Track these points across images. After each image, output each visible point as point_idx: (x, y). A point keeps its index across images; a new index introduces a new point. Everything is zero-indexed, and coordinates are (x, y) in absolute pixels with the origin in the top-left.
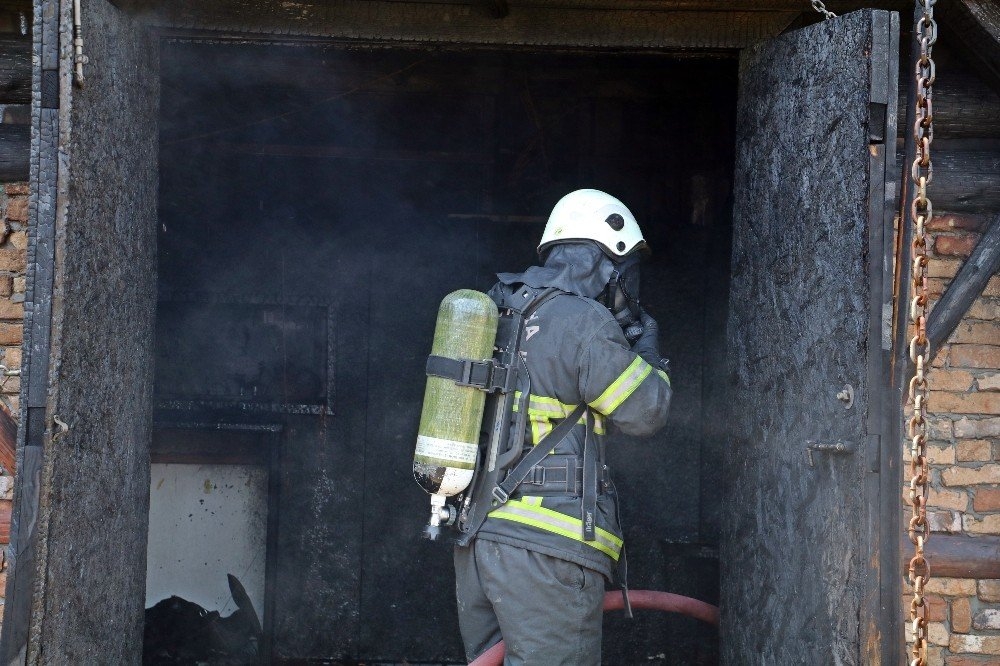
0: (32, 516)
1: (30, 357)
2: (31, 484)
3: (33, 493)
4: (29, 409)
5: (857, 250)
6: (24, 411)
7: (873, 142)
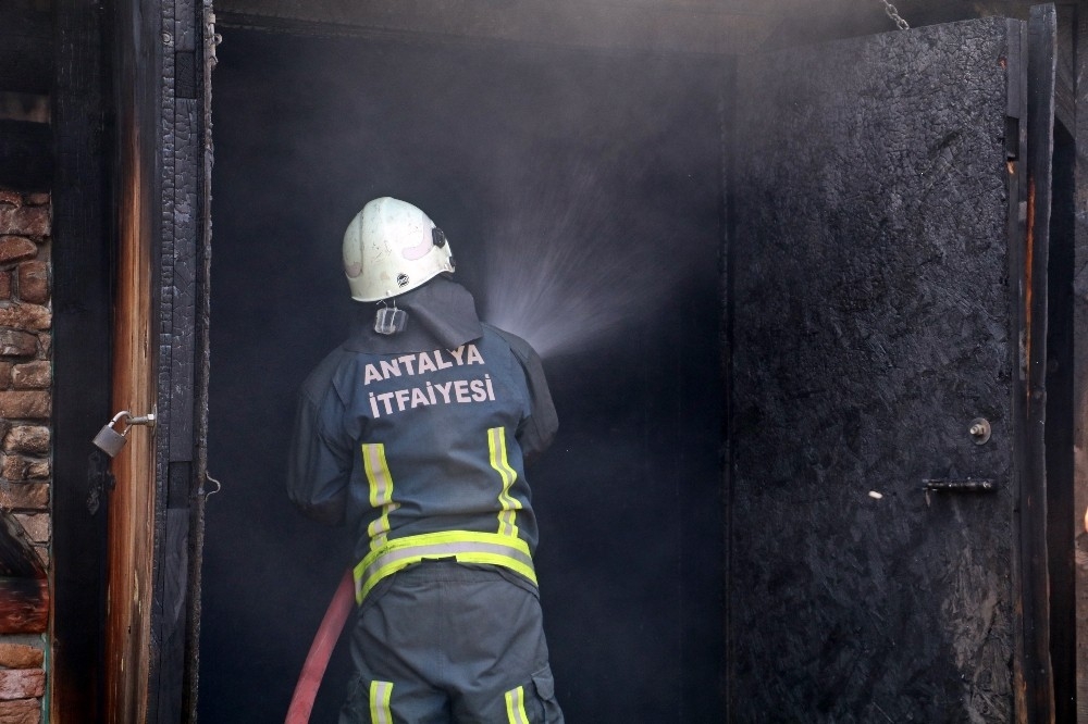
0: (179, 592)
1: (170, 400)
2: (176, 555)
3: (179, 566)
4: (170, 464)
5: (995, 275)
6: (163, 467)
7: (1010, 159)
